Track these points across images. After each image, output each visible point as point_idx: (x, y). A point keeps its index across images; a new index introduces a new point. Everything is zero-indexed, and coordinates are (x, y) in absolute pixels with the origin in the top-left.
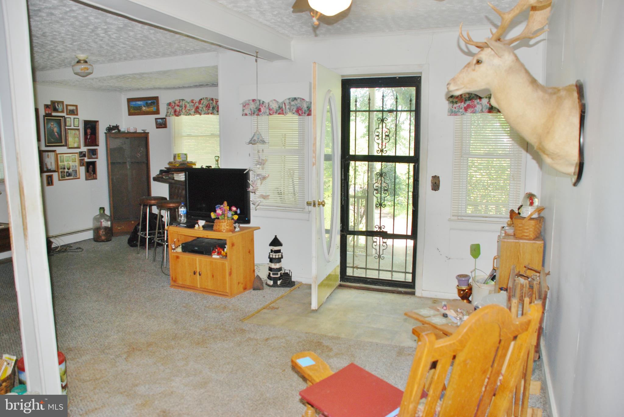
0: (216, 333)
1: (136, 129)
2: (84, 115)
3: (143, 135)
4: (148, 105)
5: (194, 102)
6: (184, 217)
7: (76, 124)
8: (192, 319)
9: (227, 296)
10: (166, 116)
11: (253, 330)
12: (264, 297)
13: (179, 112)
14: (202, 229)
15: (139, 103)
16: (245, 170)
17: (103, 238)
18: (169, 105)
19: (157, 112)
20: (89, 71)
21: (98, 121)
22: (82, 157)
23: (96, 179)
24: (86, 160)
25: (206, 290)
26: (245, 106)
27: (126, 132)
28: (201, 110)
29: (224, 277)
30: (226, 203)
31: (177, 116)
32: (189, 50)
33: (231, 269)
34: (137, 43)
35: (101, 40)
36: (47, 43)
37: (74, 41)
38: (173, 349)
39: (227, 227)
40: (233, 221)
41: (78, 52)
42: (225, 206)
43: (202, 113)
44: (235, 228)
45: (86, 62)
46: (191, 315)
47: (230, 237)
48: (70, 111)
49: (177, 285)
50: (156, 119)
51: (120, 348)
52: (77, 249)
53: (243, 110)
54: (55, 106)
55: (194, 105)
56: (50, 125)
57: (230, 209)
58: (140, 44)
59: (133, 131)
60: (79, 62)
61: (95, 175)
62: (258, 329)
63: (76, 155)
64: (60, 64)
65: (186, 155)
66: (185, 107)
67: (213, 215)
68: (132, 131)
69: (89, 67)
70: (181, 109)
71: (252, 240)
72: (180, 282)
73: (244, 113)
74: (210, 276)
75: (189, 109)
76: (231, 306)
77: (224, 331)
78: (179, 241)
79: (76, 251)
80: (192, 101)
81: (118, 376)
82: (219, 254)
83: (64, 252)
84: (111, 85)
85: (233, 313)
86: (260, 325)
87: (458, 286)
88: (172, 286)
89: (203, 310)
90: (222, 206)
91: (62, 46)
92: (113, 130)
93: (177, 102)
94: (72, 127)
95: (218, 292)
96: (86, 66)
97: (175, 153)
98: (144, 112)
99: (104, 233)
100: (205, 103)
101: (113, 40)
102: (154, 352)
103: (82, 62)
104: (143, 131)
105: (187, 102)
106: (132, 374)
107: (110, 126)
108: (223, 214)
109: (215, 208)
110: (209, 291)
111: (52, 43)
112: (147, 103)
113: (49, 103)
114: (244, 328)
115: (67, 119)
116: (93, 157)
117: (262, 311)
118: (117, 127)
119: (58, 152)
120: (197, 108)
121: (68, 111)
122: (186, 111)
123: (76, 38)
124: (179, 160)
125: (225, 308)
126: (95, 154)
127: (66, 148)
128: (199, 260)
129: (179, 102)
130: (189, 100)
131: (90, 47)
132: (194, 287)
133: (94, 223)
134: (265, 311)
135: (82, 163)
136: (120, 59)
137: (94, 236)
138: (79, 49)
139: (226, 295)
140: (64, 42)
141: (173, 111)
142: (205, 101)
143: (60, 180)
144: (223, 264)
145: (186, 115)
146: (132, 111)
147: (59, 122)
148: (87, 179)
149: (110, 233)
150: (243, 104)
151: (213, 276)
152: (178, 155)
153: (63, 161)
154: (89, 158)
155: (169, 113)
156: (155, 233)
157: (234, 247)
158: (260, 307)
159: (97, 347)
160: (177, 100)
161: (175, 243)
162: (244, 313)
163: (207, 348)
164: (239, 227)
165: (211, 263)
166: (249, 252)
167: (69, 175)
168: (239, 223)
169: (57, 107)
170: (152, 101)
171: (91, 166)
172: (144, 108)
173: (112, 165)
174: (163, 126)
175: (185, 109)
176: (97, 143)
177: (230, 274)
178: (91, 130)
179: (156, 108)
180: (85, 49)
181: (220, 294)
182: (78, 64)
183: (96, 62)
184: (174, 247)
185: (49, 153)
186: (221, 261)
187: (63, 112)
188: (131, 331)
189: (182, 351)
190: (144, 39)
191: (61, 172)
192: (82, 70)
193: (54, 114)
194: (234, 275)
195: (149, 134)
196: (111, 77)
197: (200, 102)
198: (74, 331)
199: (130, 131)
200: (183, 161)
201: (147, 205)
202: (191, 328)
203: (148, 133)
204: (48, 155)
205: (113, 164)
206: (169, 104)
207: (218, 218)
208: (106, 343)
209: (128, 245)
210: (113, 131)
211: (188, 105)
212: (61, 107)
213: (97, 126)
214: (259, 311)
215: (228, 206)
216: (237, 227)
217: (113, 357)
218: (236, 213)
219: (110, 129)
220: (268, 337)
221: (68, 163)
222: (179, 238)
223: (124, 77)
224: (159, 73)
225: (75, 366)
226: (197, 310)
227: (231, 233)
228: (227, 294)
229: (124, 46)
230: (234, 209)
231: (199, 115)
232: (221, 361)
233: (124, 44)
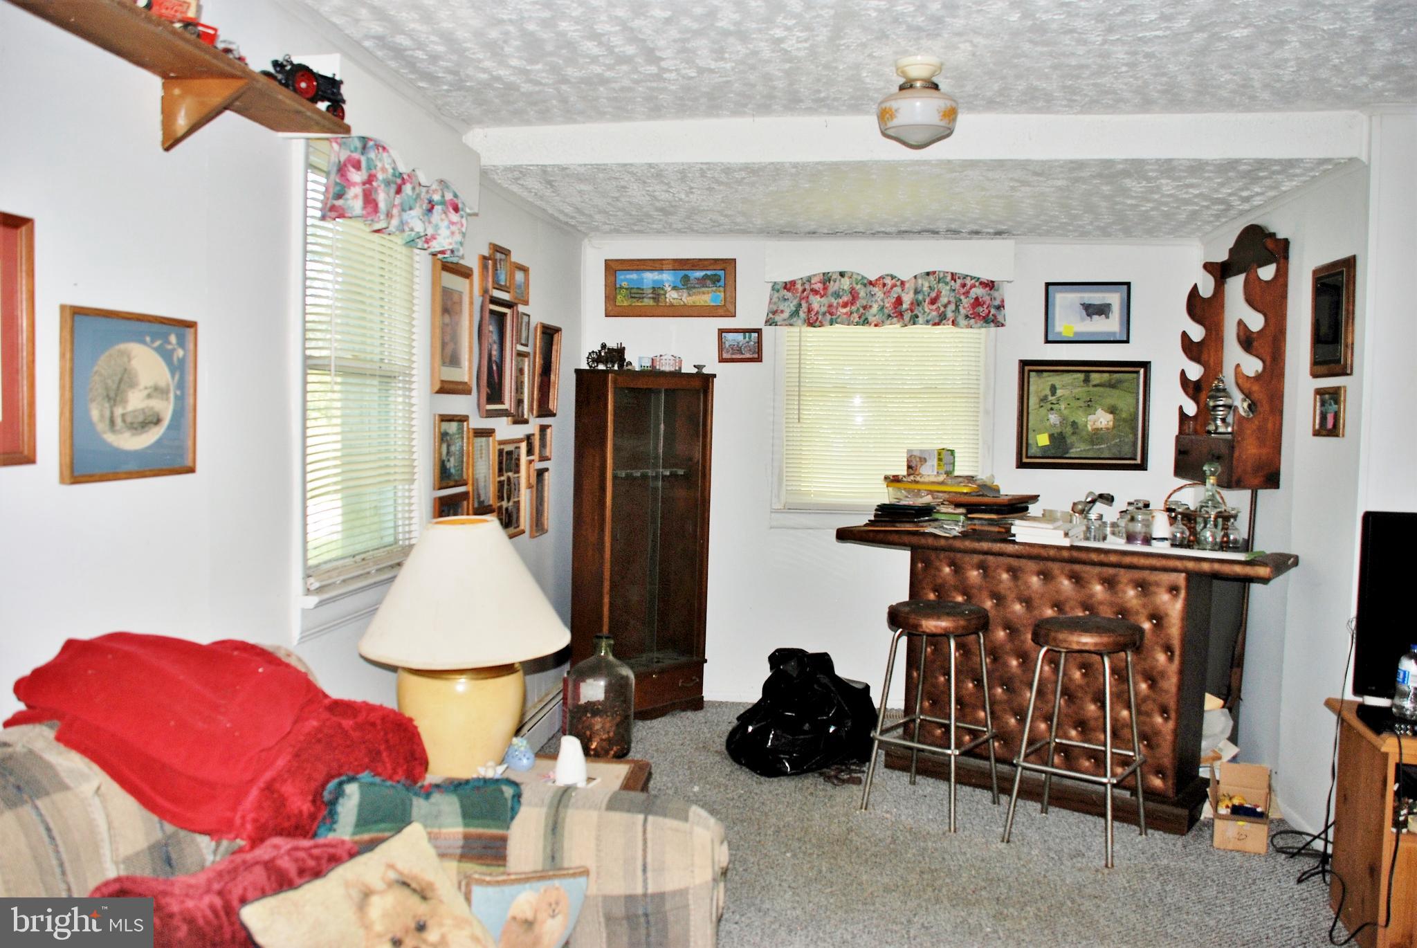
1: (681, 362)
3: (695, 382)
4: (688, 285)
5: (889, 281)
7: (525, 336)
13: (825, 314)
15: (655, 276)
18: (786, 290)
19: (727, 309)
22: (529, 453)
23: (546, 531)
24: (537, 464)
27: (650, 369)
48: (517, 285)
50: (720, 330)
54: (496, 265)
55: (888, 292)
59: (672, 369)
60: (907, 86)
61: (543, 519)
66: (850, 297)
68: (667, 368)
75: (864, 303)
80: (881, 279)
93: (817, 280)
98: (672, 305)
103: (918, 85)
104: (695, 371)
107: (604, 347)
112: (686, 277)
113: (487, 252)
116: (543, 452)
118: (616, 354)
119: (497, 436)
120: (901, 301)
121: (515, 287)
122: (855, 312)
126: (546, 445)
135: (530, 474)
141: (794, 308)
145: (853, 324)
146: (622, 300)
147: (499, 326)
148: (533, 533)
152: (940, 454)
153: (502, 471)
154: (539, 459)
155: (778, 315)
167: (510, 520)
169: (499, 270)
170: (709, 273)
172: (672, 296)
174: (748, 355)
175: (854, 304)
176: (551, 405)
179: (720, 295)
182: (906, 93)
185: (484, 441)
187: (507, 287)
195: (717, 382)
199: (663, 368)
200: (947, 474)
203: (711, 376)
204: (481, 450)
206: (786, 286)
211: (861, 293)
212: (506, 269)
219: (598, 359)
221: (508, 478)
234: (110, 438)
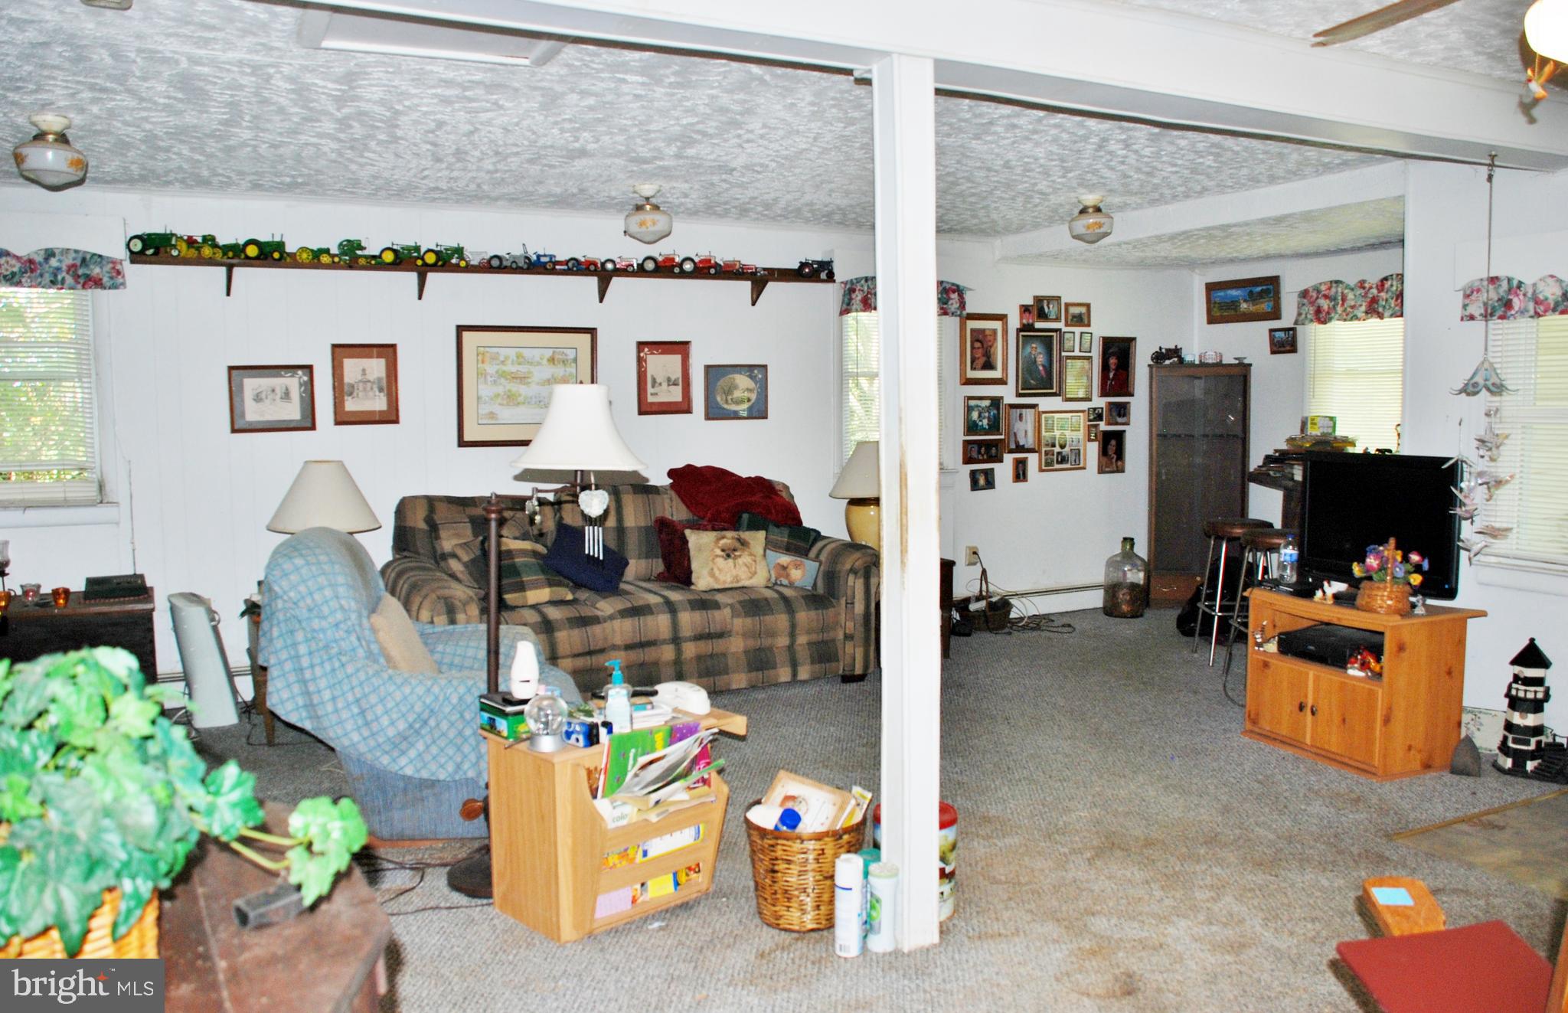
0: (1311, 851)
1: (1221, 356)
2: (1105, 325)
3: (1236, 371)
4: (1252, 298)
5: (1367, 285)
6: (1292, 569)
7: (1086, 346)
8: (1267, 810)
9: (1374, 774)
10: (1296, 323)
11: (1408, 863)
12: (1474, 793)
13: (1328, 313)
14: (1330, 602)
15: (1234, 293)
16: (1447, 459)
17: (1125, 608)
18: (1304, 297)
19: (1276, 314)
20: (1102, 230)
21: (1134, 339)
22: (1095, 419)
23: (1123, 471)
24: (1103, 426)
25: (1323, 753)
26: (1469, 296)
27: (1197, 362)
28: (1384, 307)
29: (1370, 728)
30: (1392, 541)
31: (1324, 322)
32: (1329, 163)
33: (1390, 709)
34: (1201, 160)
35: (1123, 163)
36: (1015, 180)
37: (1067, 170)
38: (1198, 862)
39: (1389, 602)
40: (1408, 588)
41: (1081, 190)
42: (1389, 550)
43: (1386, 314)
44: (1413, 606)
45: (1098, 210)
46: (1268, 801)
47: (1393, 627)
48: (1074, 317)
49: (1257, 730)
50: (1271, 331)
51: (1085, 837)
52: (1063, 626)
53: (1465, 306)
54: (1043, 308)
55: (1366, 293)
56: (1028, 349)
57: (1406, 559)
58: (1208, 163)
59: (1214, 361)
60: (1083, 211)
61: (1119, 463)
62: (1424, 864)
63: (1081, 414)
64: (1051, 217)
65: (1332, 419)
66: (1344, 299)
67: (1357, 570)
68: (1210, 361)
69: (1103, 220)
70: (1334, 306)
71: (1461, 643)
72: (1265, 725)
73: (1467, 313)
74: (1337, 719)
75: (1353, 303)
76: (1374, 800)
77: (1334, 849)
78: (1275, 626)
79: (1060, 630)
80: (1362, 284)
81: (1063, 889)
82: (1364, 666)
83: (1032, 629)
84: (1163, 254)
85: (1375, 816)
86: (1434, 856)
88: (1246, 732)
89: (1301, 795)
90: (1381, 548)
91: (1045, 183)
92: (1167, 358)
93: (1323, 288)
94: (1077, 353)
95: (1351, 762)
96: (1098, 220)
97: (1305, 415)
98: (1243, 314)
99: (1128, 598)
100: (1394, 288)
101: (1146, 159)
102: (1153, 861)
103: (1091, 210)
104: (1237, 362)
105: (1348, 287)
106: (1092, 891)
107: (1160, 348)
108: (1382, 568)
109: (1366, 552)
110: (1332, 756)
111: (1026, 179)
112: (1251, 292)
113: (1030, 302)
114: (1387, 854)
115: (1067, 336)
116: (1120, 420)
117: (1455, 826)
118: (1176, 352)
119: (1041, 408)
120: (1374, 301)
121: (1070, 318)
122: (1345, 310)
123: (1070, 164)
124: (1314, 431)
125: (1358, 800)
126: (1124, 415)
127: (1059, 399)
128: (1314, 676)
129: (1330, 288)
130: (1352, 281)
131: (1102, 177)
132: (1298, 741)
133: (1107, 575)
134: (1464, 827)
135: (1091, 433)
136: (1174, 197)
137: (1105, 601)
138: (1079, 185)
139: (1370, 773)
140: (1049, 175)
141: (1312, 310)
142: (1395, 283)
143: (1041, 470)
144: (1371, 694)
145: (1345, 320)
146: (1217, 314)
147: (1047, 343)
148: (1101, 471)
149: (1141, 599)
150: (1464, 290)
151: (1344, 720)
152: (1313, 420)
153: (1052, 430)
154: (1109, 424)
155: (1303, 316)
156: (1234, 606)
157: (1405, 655)
158: (1450, 815)
159: (1040, 825)
160: (1325, 283)
161: (1263, 630)
162: (1403, 822)
163: (1277, 876)
164: (1424, 605)
165: (1343, 686)
166: (1449, 673)
167: (1063, 460)
168: (1426, 595)
169: (1046, 310)
170: (1264, 287)
171: (1113, 442)
173: (1162, 440)
174: (1288, 348)
175: (1343, 305)
176: (1130, 389)
177: (1387, 720)
178: (1118, 358)
179: (1271, 304)
180: (1094, 185)
181: (1358, 768)
182: (1083, 216)
183: (1123, 207)
184: (1259, 640)
185: (1024, 411)
186: (1367, 686)
187: (1057, 319)
188: (1120, 809)
189: (1217, 870)
190: (1214, 150)
191: (1047, 453)
192: (1088, 228)
193: (1038, 325)
194: (1398, 726)
196: (1159, 239)
197: (1383, 285)
198: (1007, 788)
199: (1207, 361)
200: (1323, 434)
201: (1222, 539)
202: (1257, 829)
203: (1250, 365)
204: (1021, 416)
205: (1162, 437)
206: (1304, 294)
207: (1370, 578)
208: (1061, 823)
209: (1176, 630)
210: (1167, 362)
211: (1350, 296)
212: (1056, 309)
213: (1131, 351)
214: (1447, 825)
215: (1397, 548)
216: (1420, 604)
217: (1066, 850)
218: (1418, 569)
219: (1159, 357)
220: (1441, 886)
221: (1062, 434)
222: (1277, 619)
223: (1186, 235)
224: (1264, 221)
225: (988, 850)
226: (1287, 794)
227: (1398, 618)
228: (1373, 770)
229: (1174, 169)
230: (1415, 558)
231: (1378, 320)
232: (1298, 910)
233: (1175, 165)
234: (725, 406)
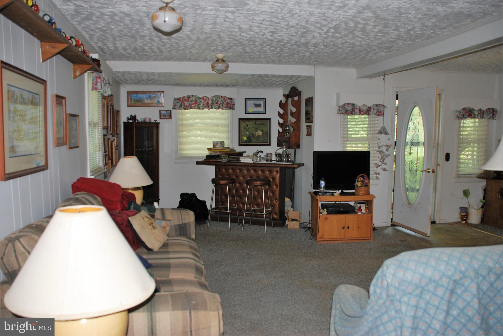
1: (151, 119)
3: (155, 125)
10: (172, 109)
13: (189, 106)
15: (142, 96)
25: (351, 239)
26: (342, 107)
27: (143, 121)
29: (368, 227)
31: (186, 109)
43: (212, 108)
50: (160, 111)
55: (205, 101)
60: (218, 61)
70: (192, 104)
72: (327, 237)
73: (342, 112)
74: (356, 228)
75: (199, 103)
80: (204, 97)
87: (460, 213)
88: (319, 241)
98: (147, 104)
100: (215, 100)
105: (198, 98)
110: (354, 239)
120: (208, 103)
122: (196, 106)
129: (189, 98)
130: (200, 96)
132: (341, 238)
144: (368, 218)
145: (195, 109)
155: (176, 107)
160: (187, 96)
165: (358, 218)
172: (146, 101)
174: (168, 117)
184: (321, 212)
195: (160, 125)
199: (147, 121)
203: (158, 123)
206: (177, 99)
219: (129, 119)
228: (369, 238)
231: (209, 109)
